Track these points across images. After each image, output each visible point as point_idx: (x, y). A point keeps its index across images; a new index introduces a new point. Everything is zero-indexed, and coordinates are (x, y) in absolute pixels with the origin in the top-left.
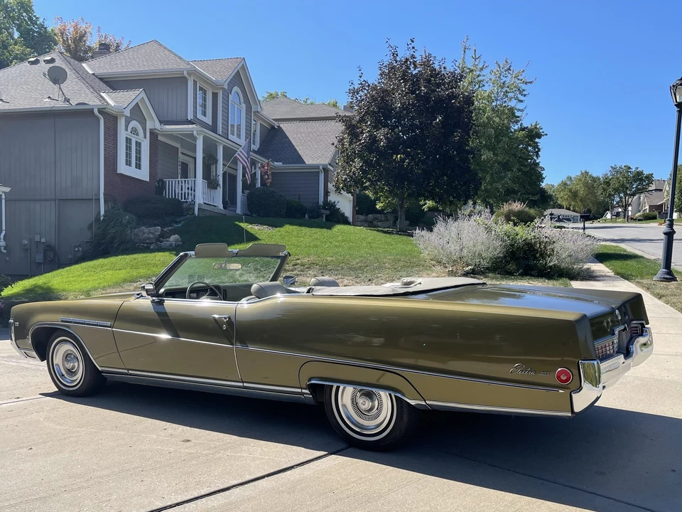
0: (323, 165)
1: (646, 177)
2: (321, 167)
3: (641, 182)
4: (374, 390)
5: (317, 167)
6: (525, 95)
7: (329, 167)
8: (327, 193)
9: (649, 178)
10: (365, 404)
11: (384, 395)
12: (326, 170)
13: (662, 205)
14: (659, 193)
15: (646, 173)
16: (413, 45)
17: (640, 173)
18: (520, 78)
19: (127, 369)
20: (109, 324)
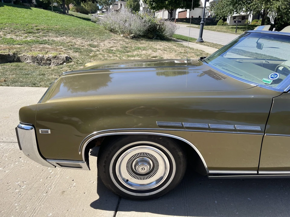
3: (112, 1)
14: (117, 5)
19: (258, 169)
20: (258, 128)
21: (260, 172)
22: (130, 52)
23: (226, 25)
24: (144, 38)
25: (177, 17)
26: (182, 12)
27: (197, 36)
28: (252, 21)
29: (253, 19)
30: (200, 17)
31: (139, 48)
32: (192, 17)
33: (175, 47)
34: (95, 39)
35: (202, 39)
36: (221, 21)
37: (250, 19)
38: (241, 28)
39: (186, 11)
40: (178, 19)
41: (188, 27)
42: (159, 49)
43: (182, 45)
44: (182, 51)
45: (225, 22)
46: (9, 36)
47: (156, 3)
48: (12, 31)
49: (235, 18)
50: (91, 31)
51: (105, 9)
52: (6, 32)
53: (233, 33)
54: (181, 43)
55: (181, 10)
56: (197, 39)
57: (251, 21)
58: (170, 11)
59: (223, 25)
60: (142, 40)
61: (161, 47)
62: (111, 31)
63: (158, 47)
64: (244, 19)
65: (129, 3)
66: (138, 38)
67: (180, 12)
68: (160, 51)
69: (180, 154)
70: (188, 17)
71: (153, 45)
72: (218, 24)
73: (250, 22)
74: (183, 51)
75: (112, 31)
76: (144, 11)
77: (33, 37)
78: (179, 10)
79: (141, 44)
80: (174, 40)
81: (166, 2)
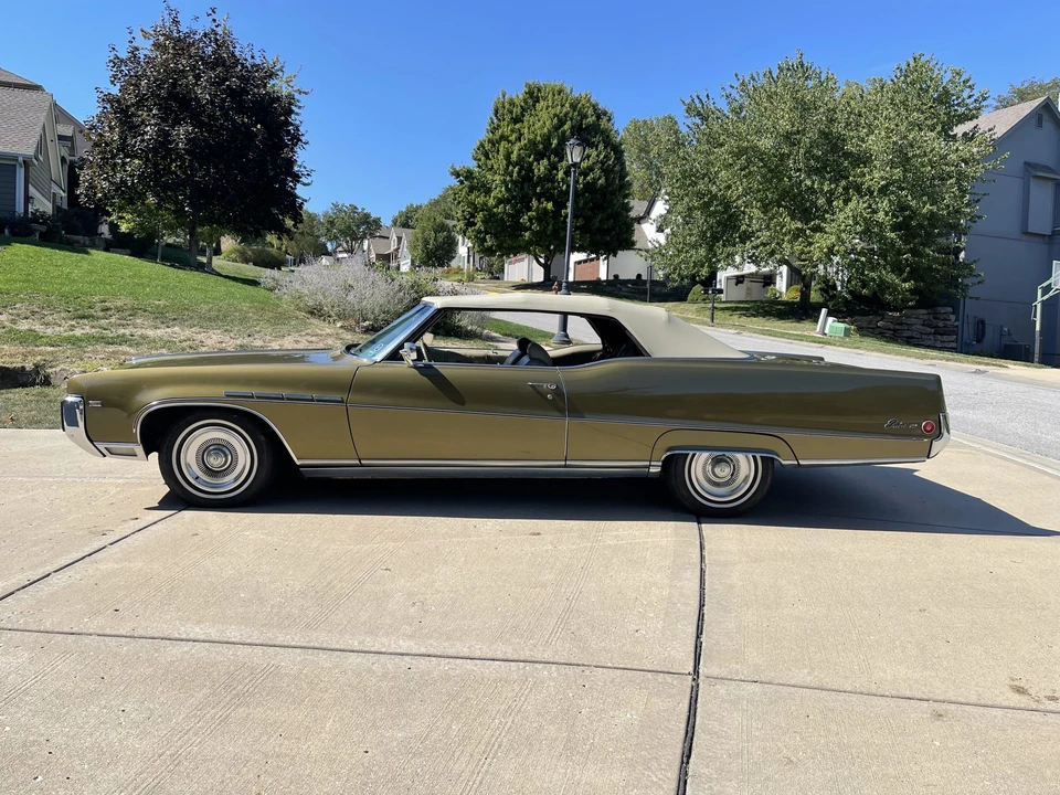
0: (24, 156)
1: (374, 221)
2: (21, 159)
3: (369, 226)
4: (727, 454)
5: (15, 158)
6: (300, 107)
7: (34, 160)
8: (28, 199)
9: (377, 222)
10: (724, 472)
11: (740, 457)
12: (27, 164)
13: (389, 255)
14: (385, 240)
15: (373, 216)
16: (214, 16)
17: (367, 216)
18: (291, 84)
19: (359, 459)
21: (363, 462)
25: (571, 279)
26: (586, 261)
28: (787, 288)
29: (789, 285)
30: (639, 276)
32: (616, 277)
34: (259, 332)
35: (567, 336)
36: (698, 289)
37: (781, 284)
39: (598, 259)
40: (574, 282)
46: (24, 326)
47: (496, 236)
48: (33, 313)
49: (742, 282)
51: (345, 251)
52: (18, 316)
55: (581, 256)
56: (553, 335)
57: (784, 290)
58: (543, 261)
59: (703, 300)
62: (312, 313)
64: (769, 284)
65: (420, 235)
67: (579, 263)
70: (603, 276)
72: (689, 297)
73: (781, 293)
75: (316, 312)
76: (471, 259)
77: (93, 327)
78: (576, 257)
80: (489, 338)
81: (527, 234)
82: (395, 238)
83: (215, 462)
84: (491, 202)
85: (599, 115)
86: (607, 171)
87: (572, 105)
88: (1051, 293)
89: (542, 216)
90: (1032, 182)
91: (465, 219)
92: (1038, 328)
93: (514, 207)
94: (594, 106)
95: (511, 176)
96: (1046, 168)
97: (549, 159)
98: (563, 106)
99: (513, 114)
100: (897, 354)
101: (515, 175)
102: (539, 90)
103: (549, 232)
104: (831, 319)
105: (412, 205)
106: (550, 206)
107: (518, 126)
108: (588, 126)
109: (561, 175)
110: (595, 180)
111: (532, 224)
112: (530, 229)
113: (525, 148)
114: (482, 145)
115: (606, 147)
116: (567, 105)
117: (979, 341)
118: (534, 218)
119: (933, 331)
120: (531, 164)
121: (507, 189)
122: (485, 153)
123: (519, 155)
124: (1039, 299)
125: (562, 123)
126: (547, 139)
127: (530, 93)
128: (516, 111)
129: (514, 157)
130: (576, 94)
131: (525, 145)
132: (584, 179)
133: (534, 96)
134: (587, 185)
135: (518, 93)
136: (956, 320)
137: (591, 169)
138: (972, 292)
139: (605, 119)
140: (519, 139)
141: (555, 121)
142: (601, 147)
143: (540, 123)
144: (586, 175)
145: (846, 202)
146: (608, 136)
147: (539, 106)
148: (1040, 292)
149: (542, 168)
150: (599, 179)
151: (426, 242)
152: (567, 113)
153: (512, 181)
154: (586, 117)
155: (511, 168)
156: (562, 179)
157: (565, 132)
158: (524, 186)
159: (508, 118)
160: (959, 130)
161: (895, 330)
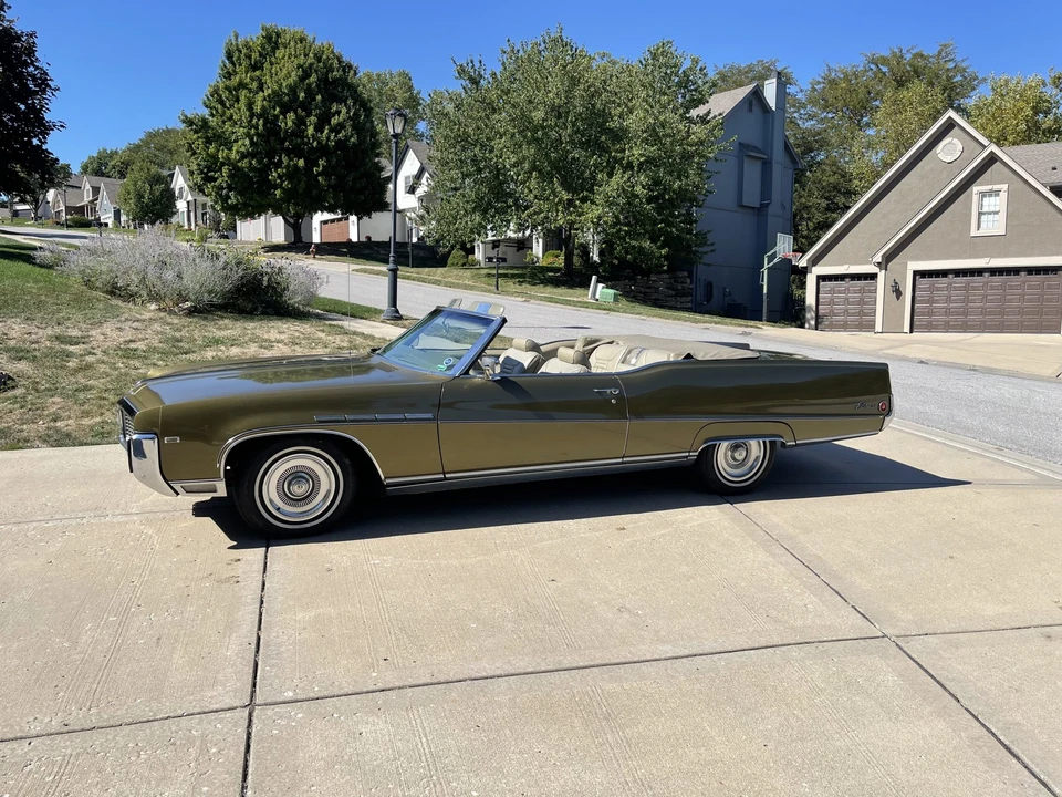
9: (66, 169)
11: (753, 443)
13: (83, 207)
14: (78, 191)
19: (444, 473)
20: (430, 416)
21: (447, 476)
22: (194, 352)
23: (474, 264)
24: (226, 312)
26: (333, 221)
27: (383, 303)
28: (544, 254)
29: (545, 250)
31: (217, 342)
32: (369, 238)
33: (322, 335)
34: (69, 319)
35: (397, 312)
36: (457, 253)
37: (538, 249)
38: (513, 276)
39: (347, 219)
40: (321, 244)
41: (357, 271)
42: (278, 342)
43: (342, 327)
44: (342, 344)
45: (470, 257)
47: (239, 193)
49: (498, 247)
50: (46, 296)
53: (489, 291)
54: (340, 323)
55: (327, 216)
56: (381, 312)
57: (540, 255)
58: (292, 221)
59: (464, 264)
60: (222, 317)
61: (283, 337)
62: (112, 293)
63: (273, 335)
64: (523, 248)
65: (131, 188)
66: (209, 312)
67: (325, 222)
68: (280, 345)
69: (347, 461)
70: (354, 239)
71: (259, 332)
72: (449, 262)
73: (538, 258)
74: (345, 344)
75: (113, 291)
76: (192, 214)
78: (321, 216)
79: (220, 329)
80: (319, 317)
81: (278, 192)
82: (88, 187)
83: (300, 489)
84: (234, 156)
85: (347, 68)
86: (357, 128)
87: (316, 55)
88: (775, 261)
89: (293, 174)
90: (745, 159)
91: (202, 172)
92: (765, 291)
93: (259, 162)
94: (338, 58)
95: (257, 128)
96: (755, 149)
97: (296, 113)
98: (306, 55)
99: (249, 60)
100: (675, 319)
101: (261, 128)
102: (278, 35)
103: (301, 191)
104: (600, 286)
105: (105, 151)
106: (301, 163)
107: (258, 73)
108: (335, 80)
109: (310, 130)
110: (347, 138)
111: (282, 182)
112: (280, 186)
113: (268, 98)
114: (216, 91)
115: (354, 104)
116: (311, 55)
117: (708, 301)
118: (284, 175)
119: (674, 293)
120: (276, 117)
121: (252, 143)
122: (218, 100)
123: (263, 106)
124: (766, 266)
125: (306, 75)
126: (293, 90)
127: (268, 38)
128: (255, 56)
129: (258, 109)
130: (318, 43)
131: (269, 95)
132: (336, 136)
133: (272, 40)
134: (339, 142)
135: (254, 36)
136: (691, 283)
137: (341, 126)
138: (706, 259)
139: (352, 72)
140: (261, 88)
141: (300, 72)
142: (350, 102)
143: (284, 72)
144: (338, 132)
145: (610, 175)
146: (356, 91)
147: (279, 54)
148: (766, 259)
149: (290, 123)
150: (351, 136)
151: (140, 196)
152: (311, 65)
153: (257, 134)
154: (331, 69)
155: (255, 120)
156: (313, 136)
157: (309, 85)
158: (270, 141)
159: (245, 63)
160: (694, 113)
161: (645, 293)
